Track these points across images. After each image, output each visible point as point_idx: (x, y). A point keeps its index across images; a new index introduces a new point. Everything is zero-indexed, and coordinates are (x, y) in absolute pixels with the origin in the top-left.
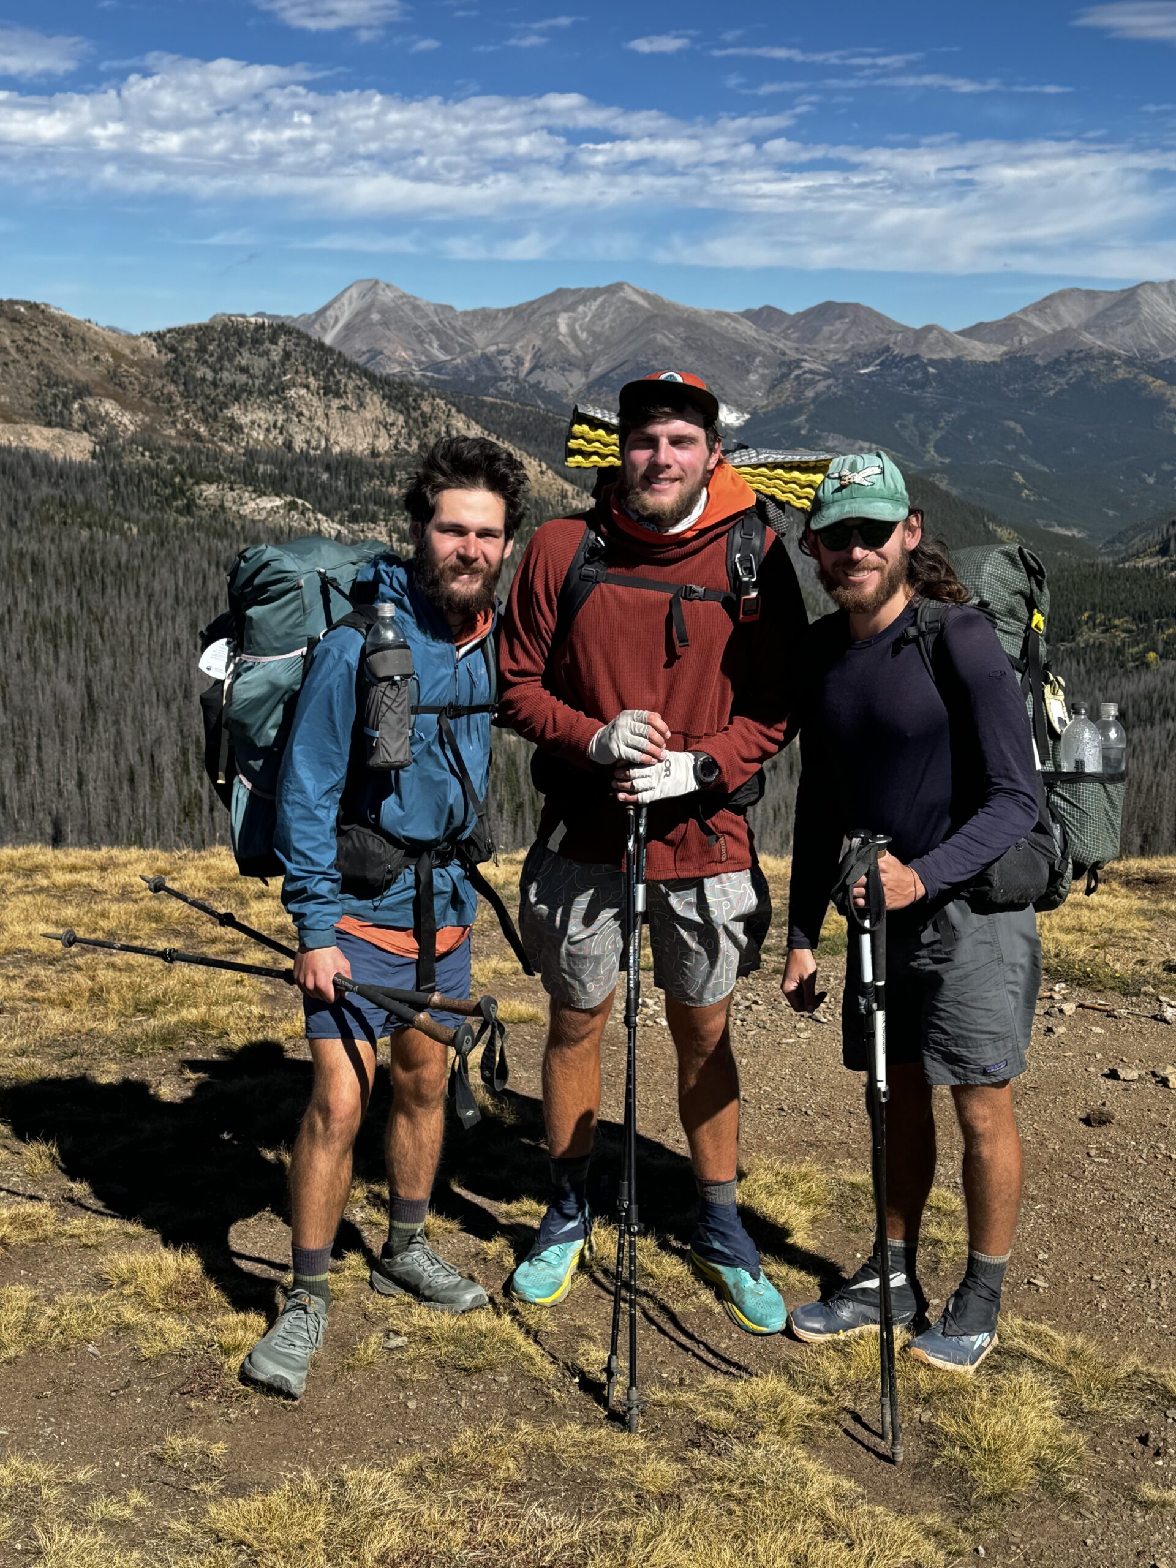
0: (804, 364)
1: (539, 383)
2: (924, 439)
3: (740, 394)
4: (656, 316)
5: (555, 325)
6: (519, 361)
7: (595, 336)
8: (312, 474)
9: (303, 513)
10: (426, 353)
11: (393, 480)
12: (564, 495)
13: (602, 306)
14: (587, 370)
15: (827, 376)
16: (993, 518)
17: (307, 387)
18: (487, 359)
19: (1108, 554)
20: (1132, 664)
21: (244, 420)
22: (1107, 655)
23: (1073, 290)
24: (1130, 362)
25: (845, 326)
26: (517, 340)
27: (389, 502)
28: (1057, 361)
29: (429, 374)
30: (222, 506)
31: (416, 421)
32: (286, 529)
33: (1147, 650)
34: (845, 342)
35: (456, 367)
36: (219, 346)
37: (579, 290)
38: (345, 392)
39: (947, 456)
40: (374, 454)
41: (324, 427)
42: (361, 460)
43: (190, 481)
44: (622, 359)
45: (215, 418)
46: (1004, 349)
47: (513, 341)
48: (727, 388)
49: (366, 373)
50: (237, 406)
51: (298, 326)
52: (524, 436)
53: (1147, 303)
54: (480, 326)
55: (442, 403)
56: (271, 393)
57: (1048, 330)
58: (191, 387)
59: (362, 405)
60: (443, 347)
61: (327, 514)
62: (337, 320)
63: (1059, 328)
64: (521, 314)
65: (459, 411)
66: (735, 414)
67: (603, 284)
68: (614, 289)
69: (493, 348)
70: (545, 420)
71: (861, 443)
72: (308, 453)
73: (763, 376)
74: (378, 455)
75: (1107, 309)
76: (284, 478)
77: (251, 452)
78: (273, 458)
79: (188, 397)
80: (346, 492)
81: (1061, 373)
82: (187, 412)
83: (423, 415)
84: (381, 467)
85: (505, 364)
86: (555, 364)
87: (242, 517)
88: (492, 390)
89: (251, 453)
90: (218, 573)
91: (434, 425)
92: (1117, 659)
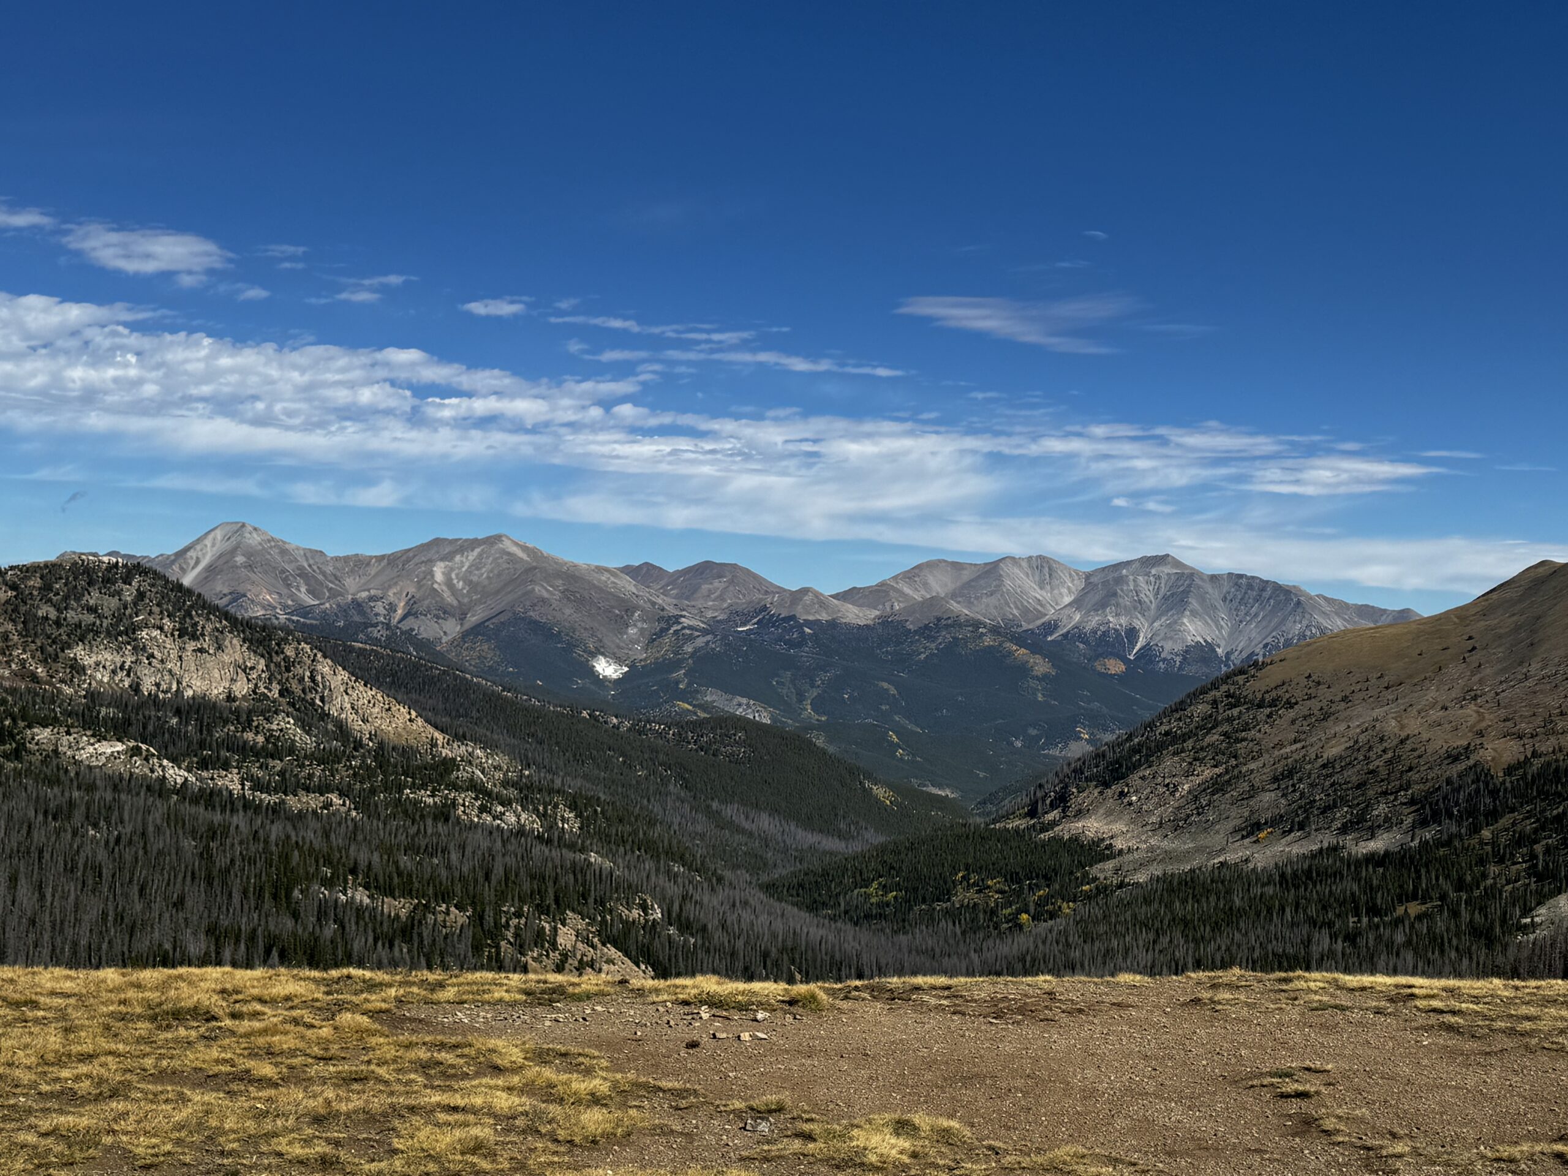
0: (683, 620)
1: (412, 630)
2: (801, 697)
3: (618, 647)
4: (535, 568)
5: (431, 574)
6: (392, 608)
7: (473, 586)
8: (159, 718)
9: (147, 759)
10: (292, 596)
11: (250, 726)
12: (433, 744)
13: (480, 555)
14: (462, 619)
15: (705, 632)
16: (869, 776)
17: (161, 628)
18: (357, 605)
19: (979, 815)
20: (1005, 926)
21: (88, 661)
22: (981, 916)
23: (940, 561)
24: (995, 630)
25: (723, 585)
26: (390, 587)
27: (244, 747)
28: (926, 627)
29: (295, 618)
30: (56, 751)
31: (278, 665)
32: (126, 776)
33: (1019, 912)
34: (724, 600)
35: (324, 612)
36: (66, 584)
37: (457, 540)
38: (203, 635)
39: (824, 714)
40: (230, 698)
41: (176, 670)
42: (215, 703)
43: (22, 724)
44: (499, 608)
45: (56, 659)
46: (877, 613)
47: (386, 588)
48: (605, 640)
49: (227, 616)
50: (81, 647)
51: (155, 567)
52: (393, 682)
53: (1008, 575)
54: (352, 571)
55: (307, 648)
56: (120, 634)
57: (918, 597)
58: (31, 625)
59: (220, 648)
60: (311, 592)
61: (174, 760)
62: (197, 562)
63: (928, 596)
64: (398, 562)
65: (325, 657)
66: (613, 667)
67: (481, 536)
68: (494, 540)
69: (364, 594)
70: (417, 667)
71: (739, 699)
72: (157, 696)
73: (642, 630)
74: (234, 699)
75: (972, 580)
76: (127, 722)
77: (92, 694)
78: (117, 701)
79: (26, 636)
80: (196, 738)
81: (929, 638)
82: (24, 651)
83: (286, 659)
84: (237, 712)
85: (376, 610)
86: (429, 611)
87: (77, 763)
88: (361, 635)
89: (93, 696)
90: (45, 822)
91: (298, 670)
92: (991, 920)
